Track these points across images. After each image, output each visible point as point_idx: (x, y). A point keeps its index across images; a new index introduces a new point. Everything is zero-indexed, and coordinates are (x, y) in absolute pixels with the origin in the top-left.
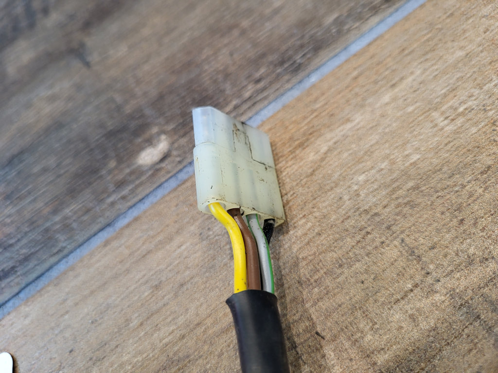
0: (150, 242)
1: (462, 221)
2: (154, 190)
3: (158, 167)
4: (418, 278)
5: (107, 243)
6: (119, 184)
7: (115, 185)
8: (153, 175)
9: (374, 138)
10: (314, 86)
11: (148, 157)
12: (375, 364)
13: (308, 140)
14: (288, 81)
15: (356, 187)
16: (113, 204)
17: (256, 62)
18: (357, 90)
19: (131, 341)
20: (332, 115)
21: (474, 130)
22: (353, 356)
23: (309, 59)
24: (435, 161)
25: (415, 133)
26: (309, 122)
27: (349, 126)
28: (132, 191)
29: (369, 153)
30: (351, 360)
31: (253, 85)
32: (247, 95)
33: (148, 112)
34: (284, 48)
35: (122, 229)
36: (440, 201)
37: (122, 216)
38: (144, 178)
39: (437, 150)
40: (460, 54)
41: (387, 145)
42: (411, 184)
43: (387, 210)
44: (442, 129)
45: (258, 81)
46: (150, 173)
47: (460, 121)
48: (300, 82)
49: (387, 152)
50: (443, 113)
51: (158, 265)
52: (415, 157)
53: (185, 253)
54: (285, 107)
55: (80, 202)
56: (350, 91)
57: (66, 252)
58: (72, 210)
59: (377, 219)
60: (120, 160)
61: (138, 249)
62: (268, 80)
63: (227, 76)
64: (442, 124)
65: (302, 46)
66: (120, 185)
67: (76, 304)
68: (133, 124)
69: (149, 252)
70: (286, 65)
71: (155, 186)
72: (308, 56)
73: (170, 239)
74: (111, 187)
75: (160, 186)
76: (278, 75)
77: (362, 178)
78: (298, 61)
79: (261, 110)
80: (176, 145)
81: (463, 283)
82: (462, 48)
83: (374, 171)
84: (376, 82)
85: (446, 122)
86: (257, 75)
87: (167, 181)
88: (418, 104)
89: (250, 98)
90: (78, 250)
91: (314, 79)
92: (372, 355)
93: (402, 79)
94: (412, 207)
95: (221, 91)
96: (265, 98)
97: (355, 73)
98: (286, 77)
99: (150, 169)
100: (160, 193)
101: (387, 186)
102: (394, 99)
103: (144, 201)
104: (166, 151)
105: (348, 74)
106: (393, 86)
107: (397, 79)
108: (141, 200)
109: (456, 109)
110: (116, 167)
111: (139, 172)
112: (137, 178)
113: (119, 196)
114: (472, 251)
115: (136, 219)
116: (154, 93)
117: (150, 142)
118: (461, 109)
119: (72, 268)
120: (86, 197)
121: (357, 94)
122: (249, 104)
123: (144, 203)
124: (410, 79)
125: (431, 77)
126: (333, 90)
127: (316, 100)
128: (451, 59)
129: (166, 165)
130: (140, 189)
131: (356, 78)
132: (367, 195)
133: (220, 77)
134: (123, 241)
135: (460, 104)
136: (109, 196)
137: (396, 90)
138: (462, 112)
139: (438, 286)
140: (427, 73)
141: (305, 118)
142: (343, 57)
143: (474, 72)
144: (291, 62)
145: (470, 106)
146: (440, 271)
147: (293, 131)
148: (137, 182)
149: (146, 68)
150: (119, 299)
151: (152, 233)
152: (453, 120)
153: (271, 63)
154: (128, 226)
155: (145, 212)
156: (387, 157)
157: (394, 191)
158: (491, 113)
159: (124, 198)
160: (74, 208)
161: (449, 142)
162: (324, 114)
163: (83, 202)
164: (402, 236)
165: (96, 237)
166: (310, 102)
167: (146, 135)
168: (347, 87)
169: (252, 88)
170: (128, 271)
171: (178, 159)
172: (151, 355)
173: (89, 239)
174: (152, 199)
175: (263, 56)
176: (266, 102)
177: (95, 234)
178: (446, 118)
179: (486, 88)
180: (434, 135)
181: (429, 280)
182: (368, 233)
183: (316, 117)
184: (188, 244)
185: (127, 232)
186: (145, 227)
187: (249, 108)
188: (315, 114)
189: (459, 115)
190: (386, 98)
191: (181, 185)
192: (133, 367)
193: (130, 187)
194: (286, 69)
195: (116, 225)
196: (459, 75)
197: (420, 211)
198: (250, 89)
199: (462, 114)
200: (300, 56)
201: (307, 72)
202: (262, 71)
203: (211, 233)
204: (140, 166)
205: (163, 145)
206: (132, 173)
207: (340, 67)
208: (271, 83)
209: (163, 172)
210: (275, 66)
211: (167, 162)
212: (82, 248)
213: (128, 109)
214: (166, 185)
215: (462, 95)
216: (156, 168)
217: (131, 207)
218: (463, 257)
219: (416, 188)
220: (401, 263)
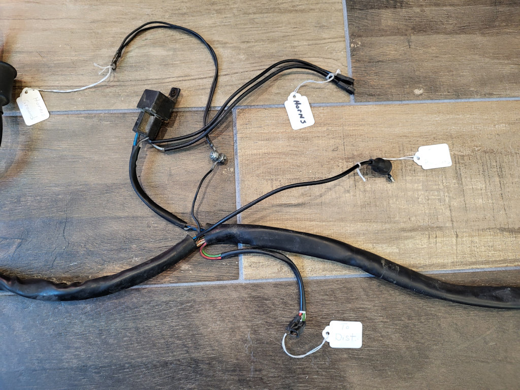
0: (410, 111)
2: (414, 100)
5: (399, 105)
9: (461, 122)
11: (417, 92)
14: (454, 97)
15: (452, 128)
16: (404, 97)
17: (451, 87)
19: (398, 128)
20: (457, 112)
21: (476, 133)
23: (462, 95)
24: (467, 133)
25: (468, 126)
27: (458, 116)
29: (458, 124)
33: (421, 79)
34: (458, 88)
36: (463, 140)
42: (461, 134)
43: (454, 136)
44: (472, 129)
47: (476, 130)
48: (456, 99)
49: (461, 126)
50: (474, 126)
52: (464, 130)
57: (389, 100)
61: (406, 111)
67: (389, 114)
68: (417, 79)
69: (408, 113)
78: (459, 94)
83: (456, 128)
84: (469, 111)
88: (472, 121)
90: (392, 102)
91: (459, 101)
93: (474, 114)
94: (458, 138)
99: (416, 95)
101: (457, 132)
102: (469, 117)
105: (466, 105)
106: (471, 115)
109: (477, 127)
110: (409, 88)
112: (413, 95)
116: (425, 74)
117: (419, 88)
119: (390, 105)
120: (398, 90)
121: (464, 111)
123: (411, 102)
126: (461, 106)
130: (412, 98)
132: (453, 131)
134: (403, 107)
140: (478, 117)
141: (452, 108)
158: (481, 132)
159: (407, 97)
161: (471, 132)
165: (398, 101)
166: (455, 105)
167: (418, 85)
168: (464, 108)
169: (447, 93)
170: (403, 114)
172: (401, 133)
173: (395, 101)
176: (447, 99)
183: (454, 110)
185: (405, 105)
186: (409, 107)
192: (397, 133)
193: (410, 96)
194: (456, 94)
195: (403, 102)
196: (483, 121)
201: (459, 98)
202: (451, 90)
205: (421, 91)
206: (412, 92)
207: (465, 102)
208: (451, 95)
209: (418, 98)
210: (454, 91)
213: (417, 73)
214: (417, 101)
215: (480, 125)
217: (408, 100)
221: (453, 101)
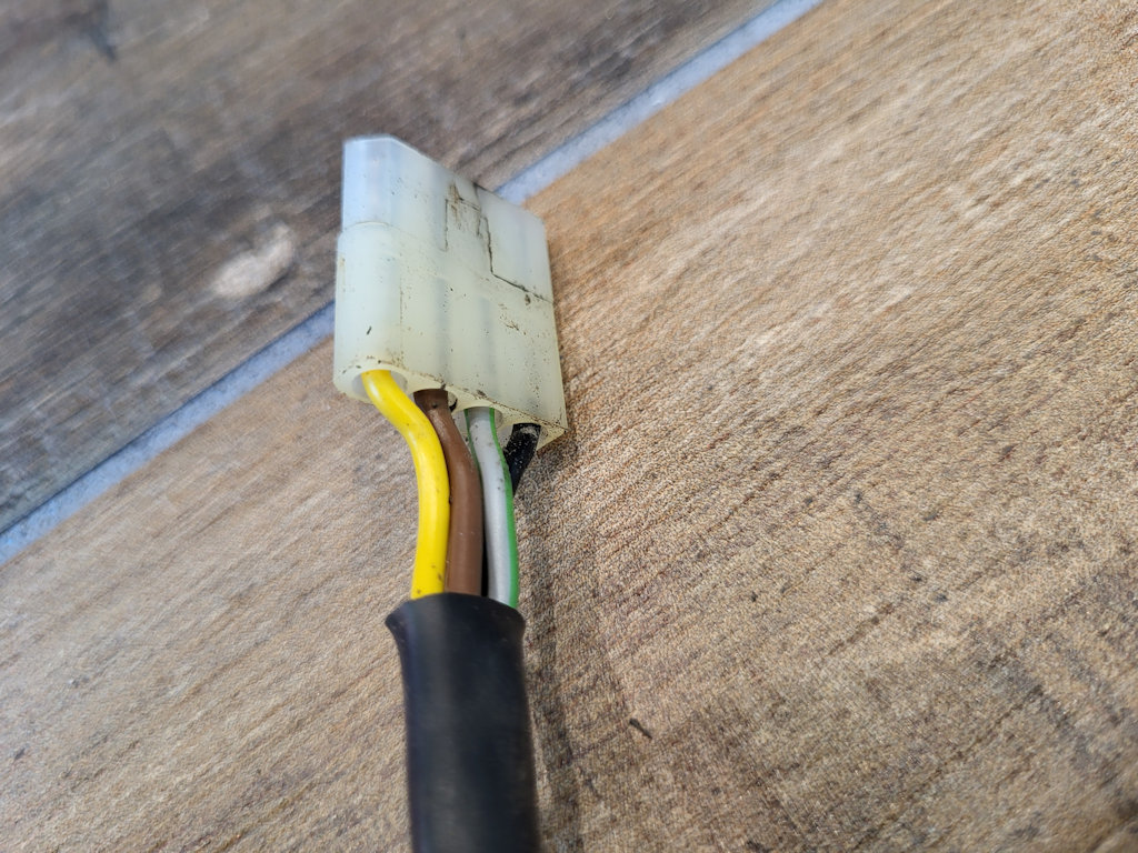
0: (233, 487)
1: (1007, 453)
2: (249, 360)
3: (263, 302)
4: (892, 592)
5: (125, 487)
6: (165, 342)
7: (155, 346)
8: (249, 322)
9: (800, 244)
10: (660, 115)
11: (239, 277)
12: (776, 803)
13: (636, 243)
14: (597, 101)
15: (749, 363)
16: (146, 391)
17: (522, 53)
18: (765, 126)
19: (169, 732)
20: (700, 186)
21: (1046, 231)
22: (720, 782)
23: (651, 49)
24: (949, 304)
25: (903, 234)
26: (642, 201)
27: (739, 212)
28: (196, 361)
29: (786, 279)
30: (716, 791)
31: (511, 110)
32: (493, 131)
33: (249, 169)
34: (592, 21)
35: (166, 453)
36: (956, 401)
37: (167, 422)
38: (227, 329)
39: (953, 277)
40: (1022, 47)
41: (833, 261)
42: (885, 358)
43: (826, 419)
44: (970, 225)
45: (522, 99)
46: (243, 317)
47: (1012, 209)
48: (627, 104)
49: (832, 277)
50: (973, 187)
51: (247, 545)
52: (899, 293)
53: (316, 517)
54: (585, 165)
55: (65, 386)
56: (749, 128)
57: (21, 507)
58: (44, 404)
59: (799, 441)
60: (171, 285)
61: (202, 503)
62: (548, 97)
63: (447, 85)
64: (969, 215)
65: (635, 19)
66: (167, 344)
67: (39, 638)
68: (210, 199)
69: (228, 511)
70: (594, 64)
71: (253, 350)
72: (651, 41)
73: (282, 480)
74: (146, 349)
75: (266, 348)
76: (573, 86)
77: (765, 340)
78: (625, 54)
79: (528, 169)
80: (311, 251)
81: (1005, 604)
82: (1025, 34)
83: (795, 325)
84: (812, 109)
85: (980, 209)
86: (522, 86)
87: (283, 337)
88: (912, 165)
89: (500, 139)
90: (53, 505)
91: (661, 97)
92: (768, 781)
93: (876, 102)
94: (886, 414)
95: (431, 122)
96: (538, 141)
97: (762, 87)
98: (592, 92)
99: (244, 308)
100: (265, 367)
101: (826, 362)
102: (855, 151)
103: (223, 384)
104: (285, 265)
105: (745, 88)
106: (854, 118)
107: (864, 103)
108: (215, 384)
109: (1004, 179)
110: (160, 303)
111: (215, 314)
112: (212, 329)
113: (162, 374)
114: (1028, 525)
115: (202, 430)
116: (266, 123)
117: (248, 242)
118: (1017, 180)
119: (36, 549)
120: (83, 374)
121: (763, 137)
122: (497, 153)
123: (224, 392)
124: (898, 103)
125: (948, 101)
126: (706, 124)
127: (663, 148)
128: (999, 58)
129: (284, 299)
130: (216, 356)
131: (764, 98)
132: (776, 382)
133: (431, 90)
134: (165, 485)
135: (1016, 167)
136: (138, 371)
137: (862, 129)
138: (1020, 188)
139: (940, 613)
140: (939, 91)
141: (634, 190)
142: (735, 47)
143: (1054, 92)
144: (607, 56)
145: (1041, 174)
146: (948, 574)
147: (602, 221)
148: (210, 339)
149: (253, 62)
150: (145, 628)
151: (238, 464)
152: (996, 205)
153: (560, 57)
154: (179, 446)
155: (225, 412)
156: (831, 289)
157: (844, 372)
158: (1089, 192)
159: (173, 377)
160: (49, 401)
161: (986, 258)
162: (680, 182)
163: (72, 385)
164: (858, 485)
165: (100, 472)
166: (649, 152)
167: (241, 225)
168: (742, 119)
169: (508, 116)
170: (171, 557)
171: (315, 284)
172: (216, 769)
173: (80, 477)
174: (244, 381)
175: (540, 39)
176: (539, 151)
177: (97, 466)
178: (980, 201)
179: (1079, 131)
180: (949, 242)
181: (922, 595)
182: (774, 476)
183: (662, 188)
184: (325, 494)
185: (176, 461)
186: (220, 450)
187: (497, 164)
188: (658, 182)
189: (1011, 193)
190: (835, 149)
191: (318, 348)
192: (171, 797)
193: (191, 352)
194: (592, 74)
195: (150, 444)
196: (1017, 97)
197: (906, 424)
198: (502, 119)
199: (1020, 191)
200: (631, 41)
201: (643, 80)
202: (535, 75)
203: (382, 467)
204: (221, 300)
205: (279, 250)
206: (198, 316)
207: (726, 70)
208: (554, 105)
209: (275, 316)
210: (567, 64)
211: (286, 291)
212: (61, 499)
213: (200, 162)
214: (279, 347)
215: (1022, 146)
216: (258, 307)
217: (190, 401)
218: (1007, 541)
219: (897, 367)
220: (852, 552)
221: (605, 135)
